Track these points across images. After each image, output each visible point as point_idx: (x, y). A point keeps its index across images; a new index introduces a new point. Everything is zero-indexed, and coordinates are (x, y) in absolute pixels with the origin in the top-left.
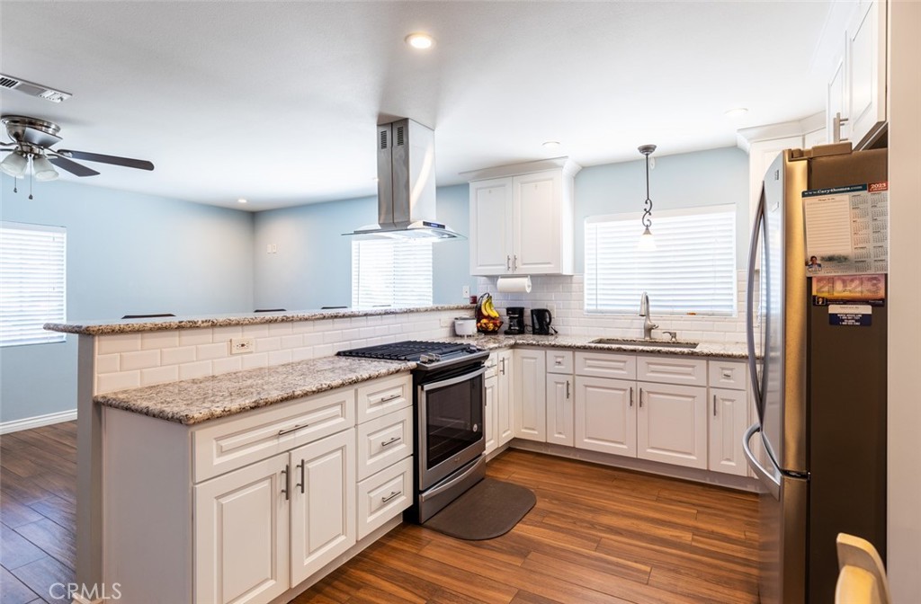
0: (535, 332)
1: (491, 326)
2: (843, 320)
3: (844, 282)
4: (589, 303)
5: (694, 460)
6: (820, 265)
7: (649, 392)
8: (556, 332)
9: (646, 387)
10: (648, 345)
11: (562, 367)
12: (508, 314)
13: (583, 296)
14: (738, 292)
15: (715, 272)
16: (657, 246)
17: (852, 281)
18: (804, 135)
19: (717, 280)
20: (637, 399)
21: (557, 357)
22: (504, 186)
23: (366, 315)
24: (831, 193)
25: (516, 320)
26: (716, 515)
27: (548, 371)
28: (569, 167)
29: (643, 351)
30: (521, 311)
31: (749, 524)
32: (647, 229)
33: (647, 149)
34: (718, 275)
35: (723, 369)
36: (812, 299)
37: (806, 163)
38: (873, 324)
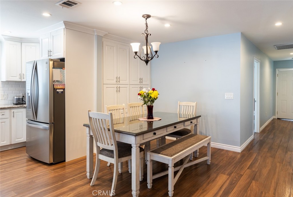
3: (59, 85)
18: (21, 43)
24: (57, 69)
35: (1, 112)
36: (54, 89)
37: (53, 62)
38: (63, 93)
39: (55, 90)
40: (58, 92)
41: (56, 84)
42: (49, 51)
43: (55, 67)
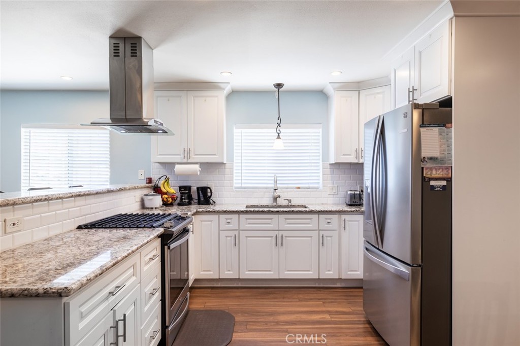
0: (199, 203)
1: (170, 200)
2: (436, 188)
3: (436, 170)
4: (237, 182)
5: (311, 274)
6: (427, 162)
7: (286, 237)
8: (215, 202)
9: (285, 233)
10: (277, 208)
11: (231, 225)
12: (180, 190)
13: (233, 177)
14: (323, 175)
15: (311, 163)
16: (285, 146)
17: (439, 169)
18: (359, 91)
19: (312, 168)
20: (279, 242)
21: (227, 219)
22: (180, 97)
23: (97, 193)
24: (431, 127)
25: (186, 195)
26: (332, 302)
27: (221, 229)
28: (228, 89)
29: (283, 211)
30: (188, 188)
31: (349, 303)
32: (279, 135)
33: (279, 86)
34: (313, 165)
35: (326, 219)
36: (423, 178)
37: (421, 110)
38: (447, 190)
39: (425, 181)
40: (433, 187)
41: (428, 166)
42: (411, 90)
43: (425, 123)
